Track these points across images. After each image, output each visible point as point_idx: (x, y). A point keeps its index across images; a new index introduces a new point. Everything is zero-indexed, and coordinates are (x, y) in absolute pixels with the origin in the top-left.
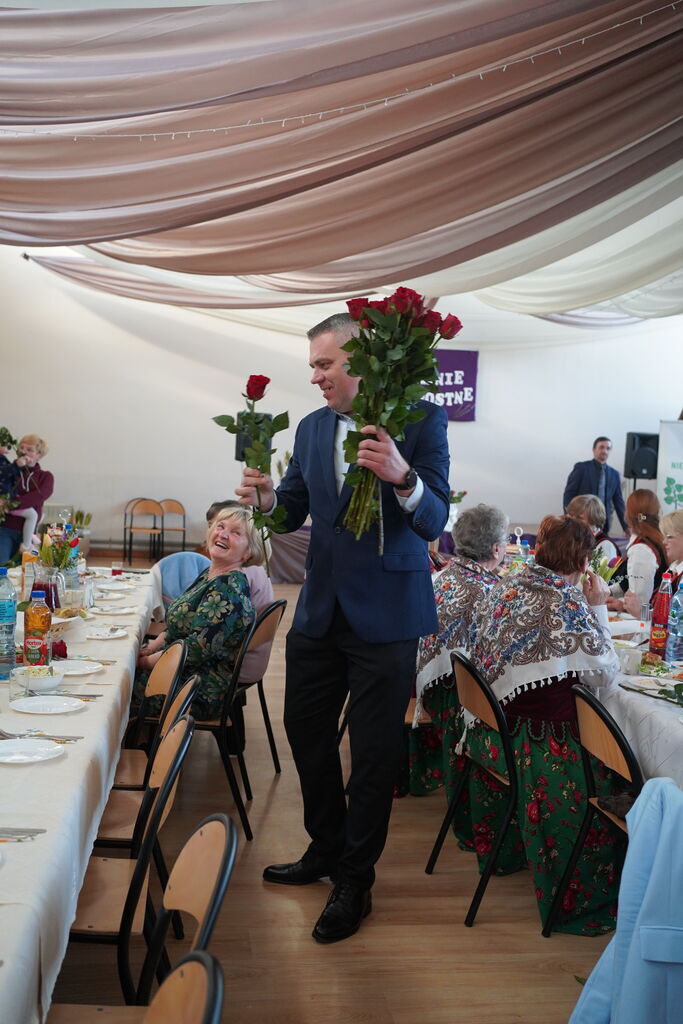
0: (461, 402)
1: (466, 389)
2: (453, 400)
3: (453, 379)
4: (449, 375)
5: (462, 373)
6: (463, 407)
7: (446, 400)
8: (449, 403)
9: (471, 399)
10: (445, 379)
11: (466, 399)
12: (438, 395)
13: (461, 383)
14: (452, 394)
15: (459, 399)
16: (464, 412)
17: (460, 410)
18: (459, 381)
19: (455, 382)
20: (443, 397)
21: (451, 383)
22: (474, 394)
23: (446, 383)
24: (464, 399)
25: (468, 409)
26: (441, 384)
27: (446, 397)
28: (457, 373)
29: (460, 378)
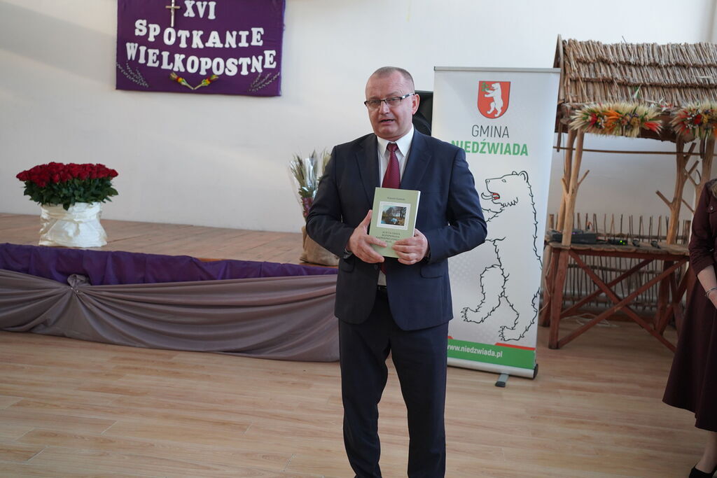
0: (260, 70)
1: (267, 53)
2: (249, 67)
3: (249, 39)
4: (244, 34)
5: (261, 30)
6: (262, 77)
7: (240, 67)
8: (245, 72)
9: (274, 66)
10: (238, 39)
11: (267, 66)
12: (230, 61)
13: (261, 43)
14: (248, 60)
15: (257, 65)
16: (264, 83)
17: (259, 81)
18: (258, 41)
19: (253, 44)
20: (236, 64)
21: (247, 45)
22: (278, 59)
23: (240, 45)
24: (265, 66)
25: (269, 79)
26: (234, 46)
27: (240, 63)
28: (255, 30)
29: (259, 37)
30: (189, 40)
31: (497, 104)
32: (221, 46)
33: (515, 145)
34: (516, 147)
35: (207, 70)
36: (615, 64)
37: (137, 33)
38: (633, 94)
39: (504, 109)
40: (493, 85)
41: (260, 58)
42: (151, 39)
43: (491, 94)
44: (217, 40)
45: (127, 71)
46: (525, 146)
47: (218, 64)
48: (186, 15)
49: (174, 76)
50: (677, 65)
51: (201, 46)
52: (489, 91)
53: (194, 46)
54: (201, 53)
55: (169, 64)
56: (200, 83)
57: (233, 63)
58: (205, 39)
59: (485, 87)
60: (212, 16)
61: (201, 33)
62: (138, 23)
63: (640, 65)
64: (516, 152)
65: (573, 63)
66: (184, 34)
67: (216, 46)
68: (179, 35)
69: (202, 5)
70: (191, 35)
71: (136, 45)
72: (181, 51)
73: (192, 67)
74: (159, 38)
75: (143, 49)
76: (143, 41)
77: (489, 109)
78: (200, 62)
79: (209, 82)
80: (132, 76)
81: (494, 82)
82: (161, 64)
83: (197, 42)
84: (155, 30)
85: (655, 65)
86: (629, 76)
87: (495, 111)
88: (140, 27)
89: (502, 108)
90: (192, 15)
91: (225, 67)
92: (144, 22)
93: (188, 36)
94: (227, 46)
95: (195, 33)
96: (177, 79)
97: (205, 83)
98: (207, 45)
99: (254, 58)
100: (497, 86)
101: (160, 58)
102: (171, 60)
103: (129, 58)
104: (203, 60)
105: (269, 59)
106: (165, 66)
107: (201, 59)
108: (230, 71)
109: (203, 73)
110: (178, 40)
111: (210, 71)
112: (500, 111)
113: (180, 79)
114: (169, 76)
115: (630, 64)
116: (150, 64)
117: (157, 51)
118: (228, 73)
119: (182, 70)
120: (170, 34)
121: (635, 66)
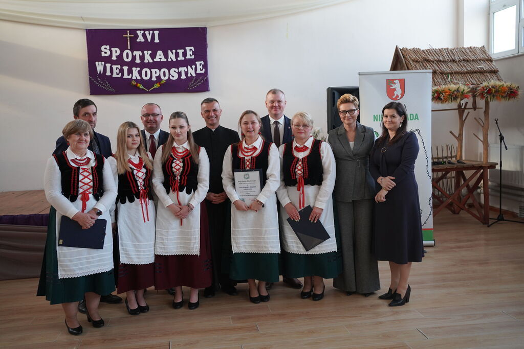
0: (194, 75)
1: (198, 63)
2: (186, 73)
3: (185, 54)
4: (181, 51)
5: (192, 48)
6: (196, 80)
7: (180, 74)
8: (183, 76)
9: (203, 71)
10: (177, 55)
11: (199, 71)
12: (172, 70)
13: (193, 57)
14: (185, 69)
15: (192, 72)
16: (197, 83)
17: (194, 82)
18: (191, 56)
19: (187, 58)
20: (177, 71)
21: (183, 59)
22: (205, 66)
23: (179, 59)
24: (197, 72)
25: (201, 80)
26: (174, 60)
27: (180, 71)
28: (188, 49)
29: (191, 53)
30: (142, 58)
31: (398, 92)
32: (165, 60)
33: (411, 115)
34: (412, 116)
35: (156, 77)
36: (433, 62)
37: (103, 54)
38: (447, 78)
39: (403, 94)
40: (395, 81)
41: (194, 67)
42: (114, 58)
43: (394, 86)
44: (162, 56)
45: (98, 82)
46: (416, 114)
47: (164, 72)
48: (138, 40)
49: (134, 83)
50: (464, 60)
51: (151, 61)
52: (393, 85)
53: (146, 61)
54: (151, 66)
55: (128, 75)
56: (153, 86)
57: (175, 71)
58: (153, 56)
59: (390, 83)
60: (157, 40)
61: (150, 52)
62: (103, 48)
63: (446, 61)
64: (412, 118)
65: (411, 62)
66: (138, 54)
67: (162, 60)
68: (134, 55)
69: (149, 33)
70: (143, 54)
71: (103, 63)
72: (137, 65)
73: (146, 76)
74: (120, 57)
75: (108, 65)
76: (108, 60)
77: (394, 95)
78: (151, 72)
79: (159, 85)
80: (102, 85)
81: (395, 80)
82: (123, 75)
83: (148, 59)
84: (116, 52)
85: (454, 61)
86: (443, 68)
87: (397, 96)
88: (105, 50)
89: (401, 94)
90: (143, 40)
91: (170, 74)
92: (108, 47)
93: (141, 55)
94: (169, 60)
95: (146, 52)
96: (137, 84)
97: (157, 86)
98: (155, 60)
99: (189, 66)
100: (397, 82)
101: (121, 71)
102: (130, 72)
103: (99, 73)
104: (153, 71)
105: (199, 67)
106: (126, 76)
107: (152, 70)
108: (173, 77)
109: (154, 79)
110: (134, 58)
111: (159, 78)
112: (400, 96)
113: (139, 85)
114: (131, 83)
115: (440, 61)
116: (115, 75)
117: (119, 67)
118: (171, 78)
119: (139, 78)
120: (127, 54)
121: (443, 62)
